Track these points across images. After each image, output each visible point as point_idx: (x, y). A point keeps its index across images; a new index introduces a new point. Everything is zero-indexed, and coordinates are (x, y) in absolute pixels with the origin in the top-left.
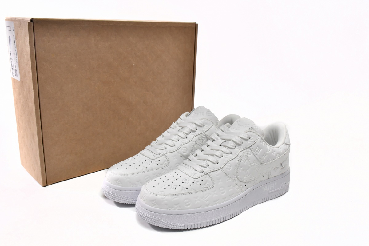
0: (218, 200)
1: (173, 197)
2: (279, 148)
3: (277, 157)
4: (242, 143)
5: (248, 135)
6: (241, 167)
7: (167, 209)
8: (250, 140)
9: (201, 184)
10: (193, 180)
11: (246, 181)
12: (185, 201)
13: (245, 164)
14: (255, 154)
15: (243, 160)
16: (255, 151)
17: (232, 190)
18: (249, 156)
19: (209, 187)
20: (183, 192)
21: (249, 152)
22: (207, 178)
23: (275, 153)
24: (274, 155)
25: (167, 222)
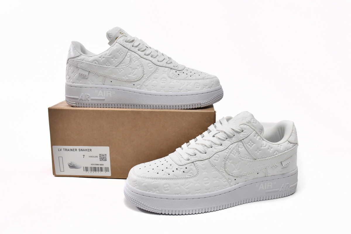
0: (200, 190)
1: (154, 180)
2: (279, 146)
3: (275, 154)
4: (234, 136)
5: (241, 128)
6: (230, 160)
7: (146, 191)
8: (242, 133)
9: (184, 172)
10: (177, 167)
11: (235, 175)
12: (165, 186)
13: (235, 157)
14: (247, 148)
15: (233, 152)
16: (247, 145)
17: (218, 182)
18: (240, 149)
19: (192, 176)
20: (165, 177)
21: (241, 145)
22: (191, 167)
23: (272, 149)
24: (271, 152)
25: (145, 204)
